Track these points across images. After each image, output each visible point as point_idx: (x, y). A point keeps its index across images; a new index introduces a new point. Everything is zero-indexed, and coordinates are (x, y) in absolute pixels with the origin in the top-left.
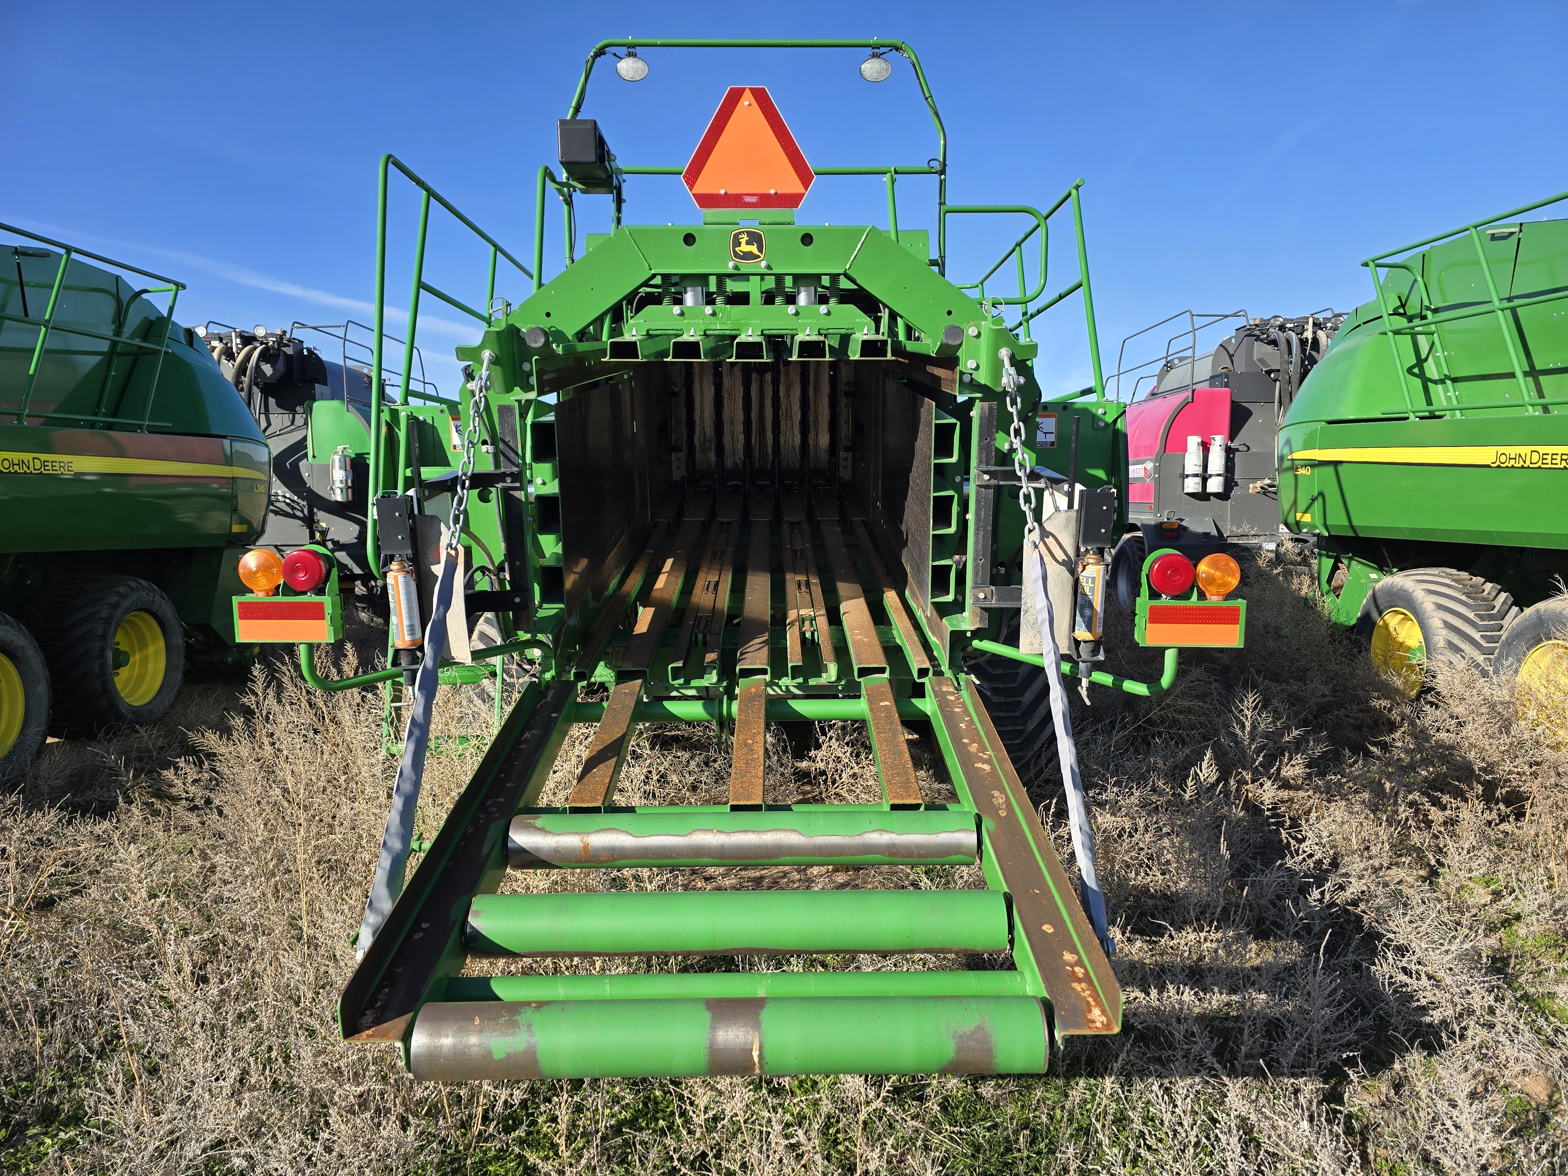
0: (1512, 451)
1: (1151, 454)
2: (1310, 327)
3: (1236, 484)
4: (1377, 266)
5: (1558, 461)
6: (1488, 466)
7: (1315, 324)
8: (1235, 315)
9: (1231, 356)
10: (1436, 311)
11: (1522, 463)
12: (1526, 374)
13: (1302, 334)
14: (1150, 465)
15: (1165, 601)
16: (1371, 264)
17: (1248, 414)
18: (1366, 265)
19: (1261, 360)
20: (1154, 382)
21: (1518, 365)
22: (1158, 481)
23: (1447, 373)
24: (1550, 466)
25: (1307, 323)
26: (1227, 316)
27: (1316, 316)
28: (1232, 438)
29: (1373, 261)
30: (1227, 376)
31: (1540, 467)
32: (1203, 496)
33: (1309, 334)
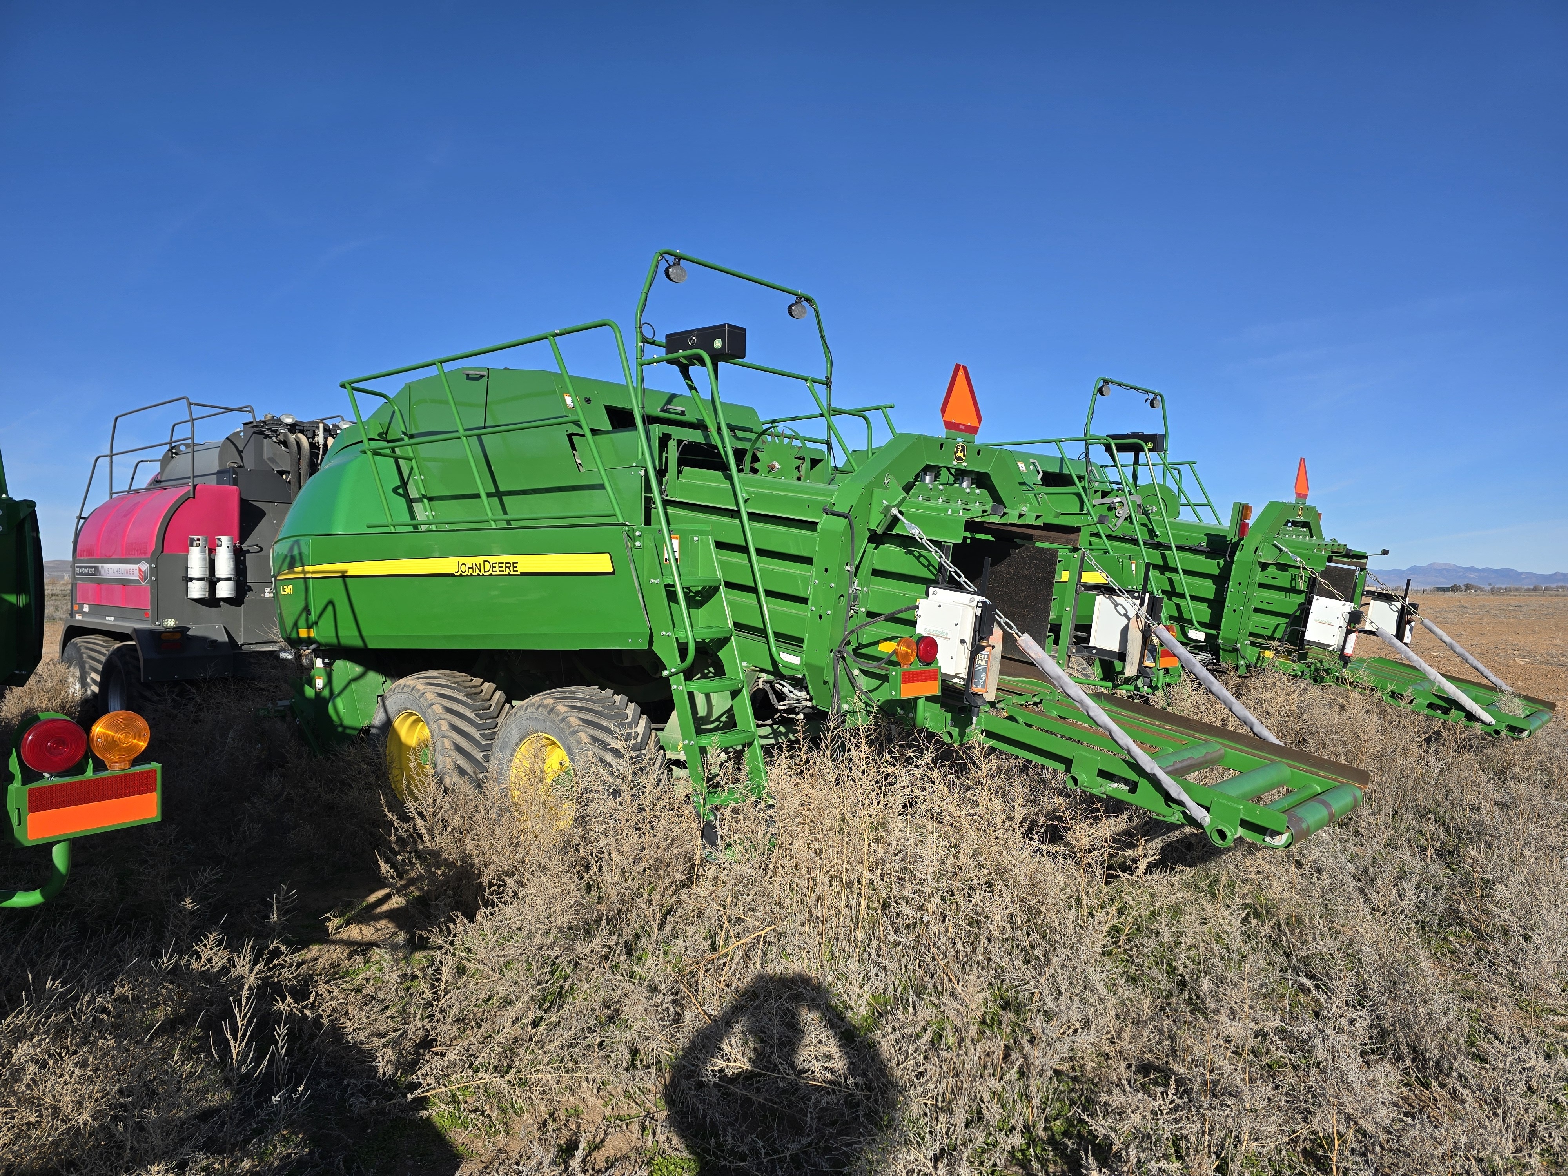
0: (470, 561)
1: (145, 553)
2: (321, 432)
3: (250, 589)
4: (354, 389)
5: (504, 569)
6: (453, 575)
7: (325, 430)
8: (240, 410)
9: (240, 452)
10: (411, 436)
11: (478, 571)
12: (489, 495)
13: (313, 438)
14: (145, 566)
15: (48, 780)
16: (347, 386)
17: (261, 514)
18: (343, 386)
19: (272, 460)
20: (156, 468)
21: (482, 486)
22: (155, 585)
23: (423, 493)
24: (498, 573)
25: (318, 428)
26: (232, 410)
27: (325, 422)
28: (242, 540)
29: (350, 384)
30: (235, 473)
31: (491, 575)
32: (211, 601)
33: (320, 439)
